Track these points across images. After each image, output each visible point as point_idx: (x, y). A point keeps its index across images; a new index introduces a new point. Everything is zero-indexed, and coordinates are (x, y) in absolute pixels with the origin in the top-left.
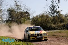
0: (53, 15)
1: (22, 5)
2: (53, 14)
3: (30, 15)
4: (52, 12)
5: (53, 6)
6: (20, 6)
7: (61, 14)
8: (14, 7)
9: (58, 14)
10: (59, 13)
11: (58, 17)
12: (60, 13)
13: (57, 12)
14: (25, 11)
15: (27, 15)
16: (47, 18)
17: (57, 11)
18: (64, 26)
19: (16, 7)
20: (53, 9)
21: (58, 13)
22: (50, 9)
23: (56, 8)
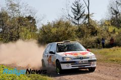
1: (20, 4)
2: (78, 19)
4: (75, 17)
5: (78, 5)
6: (18, 7)
7: (93, 20)
9: (87, 21)
10: (89, 18)
11: (88, 25)
12: (91, 17)
16: (68, 27)
17: (85, 15)
18: (98, 42)
19: (9, 9)
20: (77, 11)
21: (86, 18)
22: (73, 11)
23: (84, 10)
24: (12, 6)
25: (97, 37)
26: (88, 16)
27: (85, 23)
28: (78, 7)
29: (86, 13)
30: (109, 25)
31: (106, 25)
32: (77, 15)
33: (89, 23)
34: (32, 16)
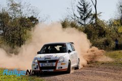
2: (84, 19)
4: (82, 17)
5: (84, 4)
6: (20, 7)
7: (101, 19)
8: (8, 8)
9: (94, 21)
10: (96, 17)
11: (95, 26)
12: (98, 17)
13: (92, 17)
17: (92, 14)
19: (11, 9)
20: (84, 10)
22: (79, 10)
23: (91, 9)
24: (14, 6)
25: (105, 38)
26: (95, 16)
27: (92, 23)
28: (84, 6)
29: (93, 12)
30: (118, 25)
31: (115, 25)
32: (84, 14)
33: (96, 23)
34: (34, 17)
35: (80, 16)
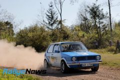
0: (51, 28)
2: (52, 25)
3: (14, 27)
4: (50, 23)
5: (51, 12)
7: (65, 25)
9: (59, 26)
11: (60, 30)
12: (63, 23)
13: (58, 23)
14: (6, 21)
15: (9, 28)
16: (43, 31)
17: (58, 21)
20: (51, 17)
22: (48, 17)
23: (57, 16)
26: (60, 22)
27: (57, 28)
28: (51, 14)
29: (59, 19)
30: (79, 30)
31: (76, 30)
32: (51, 20)
33: (61, 28)
35: (48, 22)
